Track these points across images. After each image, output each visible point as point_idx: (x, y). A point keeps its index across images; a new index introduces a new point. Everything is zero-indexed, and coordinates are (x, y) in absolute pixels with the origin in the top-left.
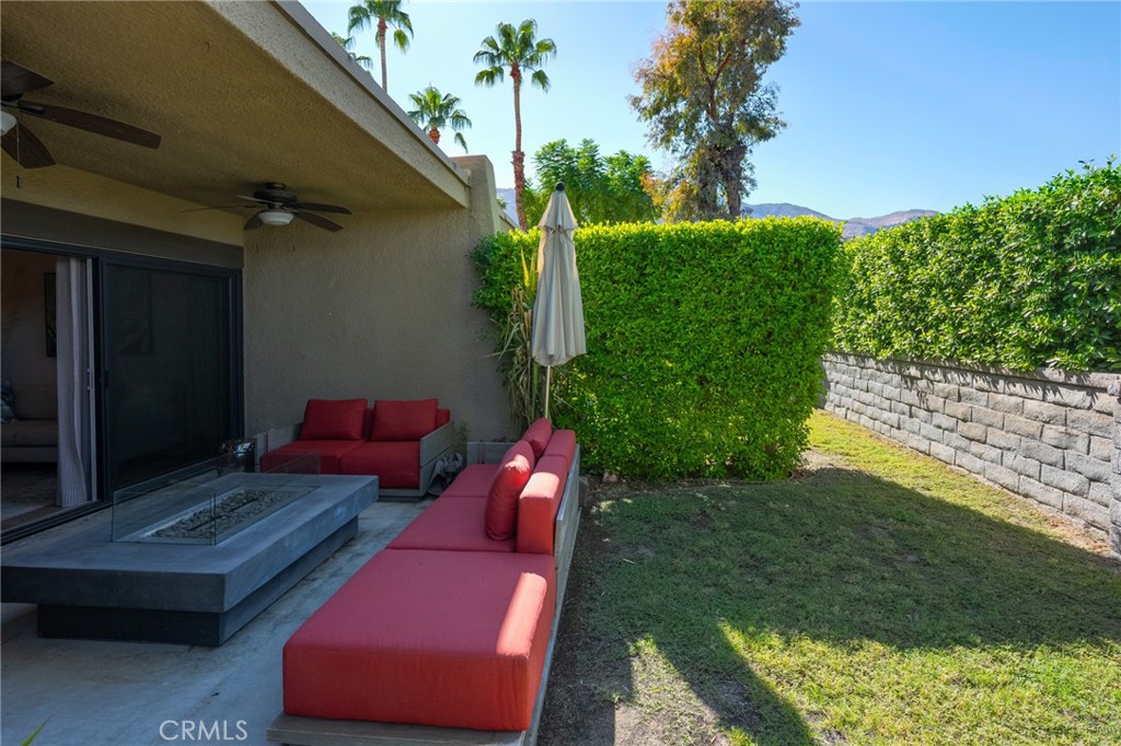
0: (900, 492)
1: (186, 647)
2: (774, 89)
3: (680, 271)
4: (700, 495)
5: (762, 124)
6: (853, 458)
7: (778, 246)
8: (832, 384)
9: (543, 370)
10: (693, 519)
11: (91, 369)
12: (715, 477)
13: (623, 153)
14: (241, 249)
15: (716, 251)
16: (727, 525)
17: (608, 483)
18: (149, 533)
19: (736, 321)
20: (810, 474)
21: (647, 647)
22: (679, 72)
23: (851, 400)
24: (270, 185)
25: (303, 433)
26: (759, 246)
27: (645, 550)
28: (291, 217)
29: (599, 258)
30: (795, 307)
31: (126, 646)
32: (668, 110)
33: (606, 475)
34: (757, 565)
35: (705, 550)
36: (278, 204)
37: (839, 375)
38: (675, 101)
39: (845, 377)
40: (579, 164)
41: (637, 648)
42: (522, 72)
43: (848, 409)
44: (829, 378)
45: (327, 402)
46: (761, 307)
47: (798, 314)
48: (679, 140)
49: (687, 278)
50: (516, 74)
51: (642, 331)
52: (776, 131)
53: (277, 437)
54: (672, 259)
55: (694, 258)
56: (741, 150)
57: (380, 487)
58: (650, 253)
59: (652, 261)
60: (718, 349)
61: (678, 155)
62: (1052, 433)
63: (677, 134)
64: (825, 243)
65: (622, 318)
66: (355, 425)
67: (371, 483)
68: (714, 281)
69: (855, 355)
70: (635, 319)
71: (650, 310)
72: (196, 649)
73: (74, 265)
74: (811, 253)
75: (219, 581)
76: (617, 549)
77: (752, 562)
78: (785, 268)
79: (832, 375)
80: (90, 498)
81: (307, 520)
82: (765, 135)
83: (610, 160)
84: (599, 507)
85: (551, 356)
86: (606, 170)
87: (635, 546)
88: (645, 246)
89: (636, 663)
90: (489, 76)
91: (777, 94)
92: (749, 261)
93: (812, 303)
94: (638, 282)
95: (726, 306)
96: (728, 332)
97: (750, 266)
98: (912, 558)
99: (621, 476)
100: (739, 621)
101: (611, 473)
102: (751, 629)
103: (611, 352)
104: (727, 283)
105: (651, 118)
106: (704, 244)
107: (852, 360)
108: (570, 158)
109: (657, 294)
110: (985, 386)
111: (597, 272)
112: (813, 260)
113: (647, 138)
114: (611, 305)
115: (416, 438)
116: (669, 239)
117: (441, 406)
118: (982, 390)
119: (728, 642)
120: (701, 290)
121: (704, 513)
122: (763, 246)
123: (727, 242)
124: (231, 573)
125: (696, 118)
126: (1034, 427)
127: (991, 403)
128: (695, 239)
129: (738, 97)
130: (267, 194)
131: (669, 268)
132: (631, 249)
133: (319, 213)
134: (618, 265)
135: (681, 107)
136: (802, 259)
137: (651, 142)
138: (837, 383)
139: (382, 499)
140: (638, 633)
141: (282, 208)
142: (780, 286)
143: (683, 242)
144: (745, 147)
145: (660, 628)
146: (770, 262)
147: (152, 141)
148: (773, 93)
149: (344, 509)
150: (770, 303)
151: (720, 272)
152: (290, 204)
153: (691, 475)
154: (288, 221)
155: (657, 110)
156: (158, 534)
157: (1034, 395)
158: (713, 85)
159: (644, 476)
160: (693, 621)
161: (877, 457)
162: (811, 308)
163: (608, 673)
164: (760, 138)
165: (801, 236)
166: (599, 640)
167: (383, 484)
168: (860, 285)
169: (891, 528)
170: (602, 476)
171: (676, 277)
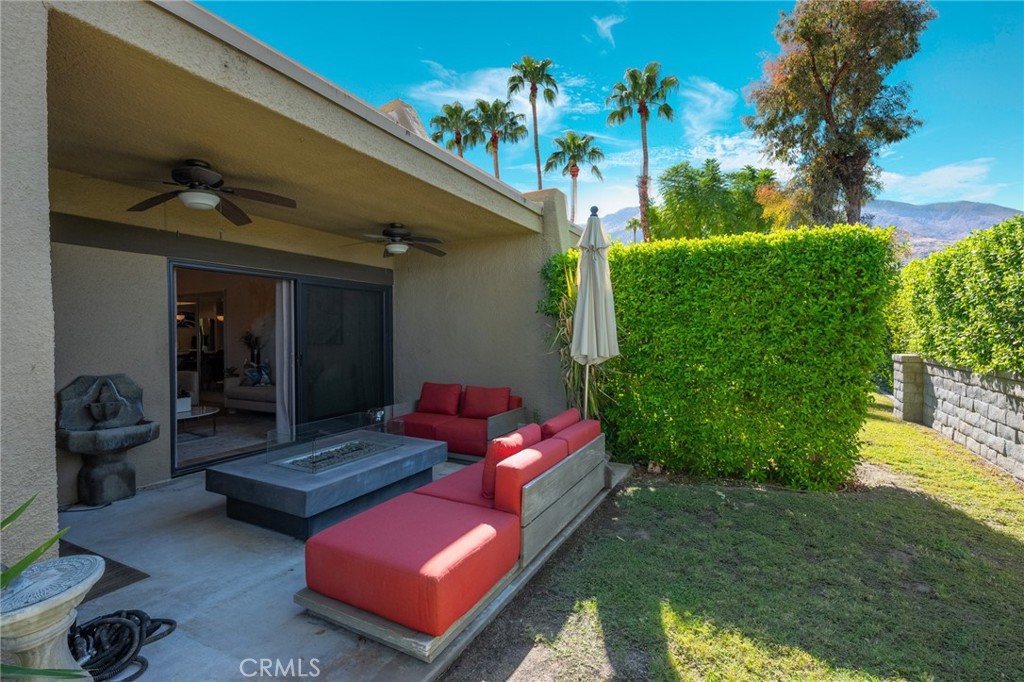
0: (957, 521)
1: (292, 538)
2: (904, 87)
3: (709, 282)
4: (719, 493)
5: (890, 125)
6: (928, 480)
7: (811, 255)
8: (940, 401)
9: (582, 368)
10: (703, 513)
11: (293, 354)
12: (755, 480)
13: (749, 168)
14: (391, 271)
15: (746, 263)
16: (730, 523)
17: (652, 473)
18: (288, 462)
19: (766, 328)
20: (865, 489)
21: (590, 607)
22: (790, 86)
23: (957, 419)
24: (393, 225)
25: (421, 407)
26: (790, 256)
27: (643, 532)
28: (407, 247)
29: (636, 272)
30: (832, 316)
31: (264, 531)
32: (784, 124)
33: (650, 466)
34: (738, 562)
35: (694, 541)
36: (398, 239)
37: (946, 391)
38: (792, 115)
39: (951, 393)
40: (701, 182)
41: (581, 606)
42: (649, 108)
43: (955, 429)
44: (937, 395)
45: (435, 385)
46: (794, 316)
47: (835, 323)
48: (796, 152)
49: (717, 288)
50: (643, 111)
51: (676, 337)
52: (910, 131)
53: (402, 408)
54: (701, 271)
55: (722, 269)
56: (863, 154)
57: (449, 451)
58: (681, 266)
59: (683, 273)
60: (750, 356)
61: (795, 166)
63: (793, 146)
64: (866, 250)
65: (657, 324)
66: (451, 404)
67: (439, 447)
68: (744, 291)
69: (960, 371)
70: (670, 326)
71: (684, 319)
72: (297, 541)
73: (285, 284)
74: (849, 261)
75: (303, 497)
76: (619, 527)
77: (735, 560)
78: (821, 277)
79: (939, 392)
80: (292, 438)
81: (378, 465)
82: (893, 136)
83: (733, 176)
84: (625, 491)
85: (586, 356)
86: (729, 185)
87: (636, 528)
88: (677, 260)
89: (573, 619)
90: (621, 115)
91: (909, 92)
92: (780, 271)
93: (853, 312)
94: (671, 292)
95: (757, 315)
96: (760, 340)
97: (781, 276)
98: (922, 588)
99: (664, 468)
100: (681, 603)
101: (655, 465)
102: (687, 614)
103: (649, 355)
104: (759, 292)
105: (766, 135)
106: (732, 256)
107: (957, 374)
108: (691, 178)
109: (688, 303)
111: (635, 285)
112: (850, 269)
113: (762, 154)
114: (647, 313)
115: (485, 417)
116: (699, 254)
117: (514, 393)
119: (660, 620)
120: (731, 299)
121: (714, 510)
122: (794, 256)
123: (756, 254)
124: (311, 492)
125: (814, 127)
128: (723, 253)
129: (861, 102)
130: (390, 232)
131: (700, 280)
132: (664, 263)
133: (425, 243)
134: (653, 278)
135: (798, 120)
136: (838, 267)
137: (767, 156)
138: (944, 400)
139: (450, 460)
140: (588, 597)
141: (401, 242)
142: (816, 296)
143: (712, 255)
144: (869, 152)
145: (608, 595)
146: (802, 272)
147: (292, 204)
148: (903, 93)
149: (413, 463)
150: (801, 312)
151: (748, 282)
152: (405, 238)
153: (732, 475)
154: (405, 251)
155: (771, 125)
156: (293, 463)
158: (828, 95)
159: (686, 471)
160: (640, 596)
161: (959, 483)
162: (851, 318)
163: (545, 620)
164: (889, 140)
165: (836, 244)
166: (556, 594)
167: (451, 449)
168: (958, 294)
169: (916, 555)
170: (647, 465)
171: (706, 287)
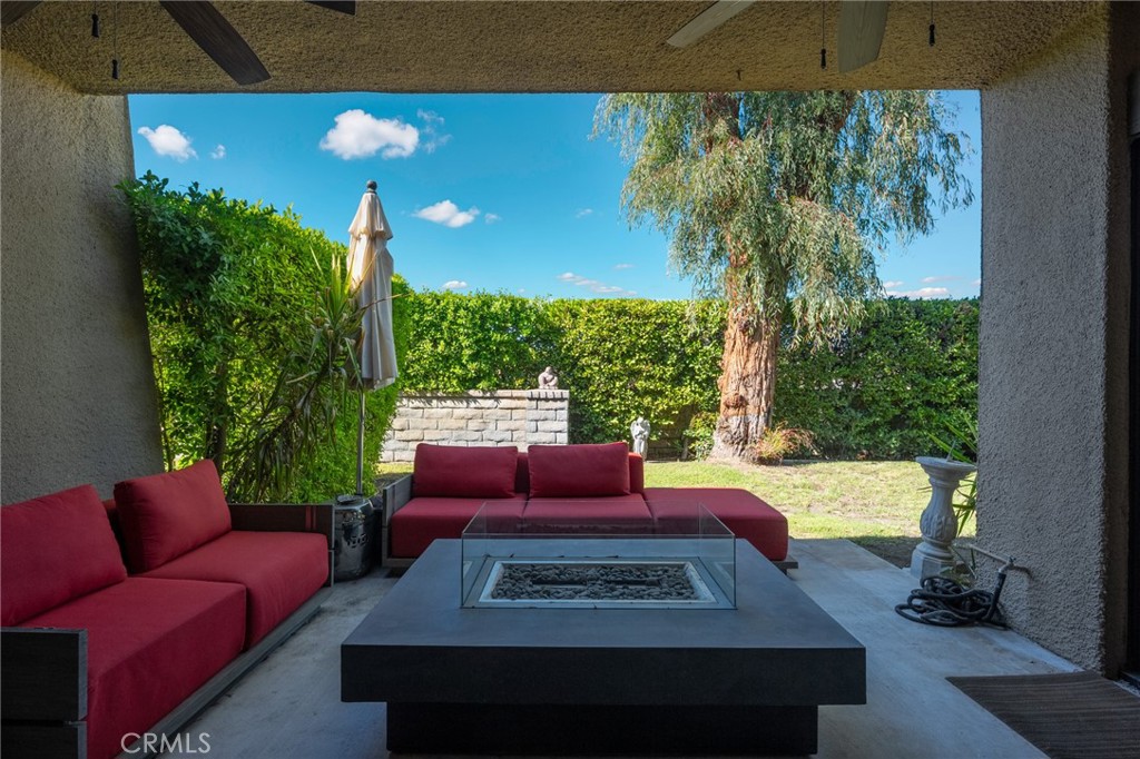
62: (473, 425)
110: (421, 405)
118: (418, 408)
126: (462, 423)
127: (426, 416)
157: (461, 405)
